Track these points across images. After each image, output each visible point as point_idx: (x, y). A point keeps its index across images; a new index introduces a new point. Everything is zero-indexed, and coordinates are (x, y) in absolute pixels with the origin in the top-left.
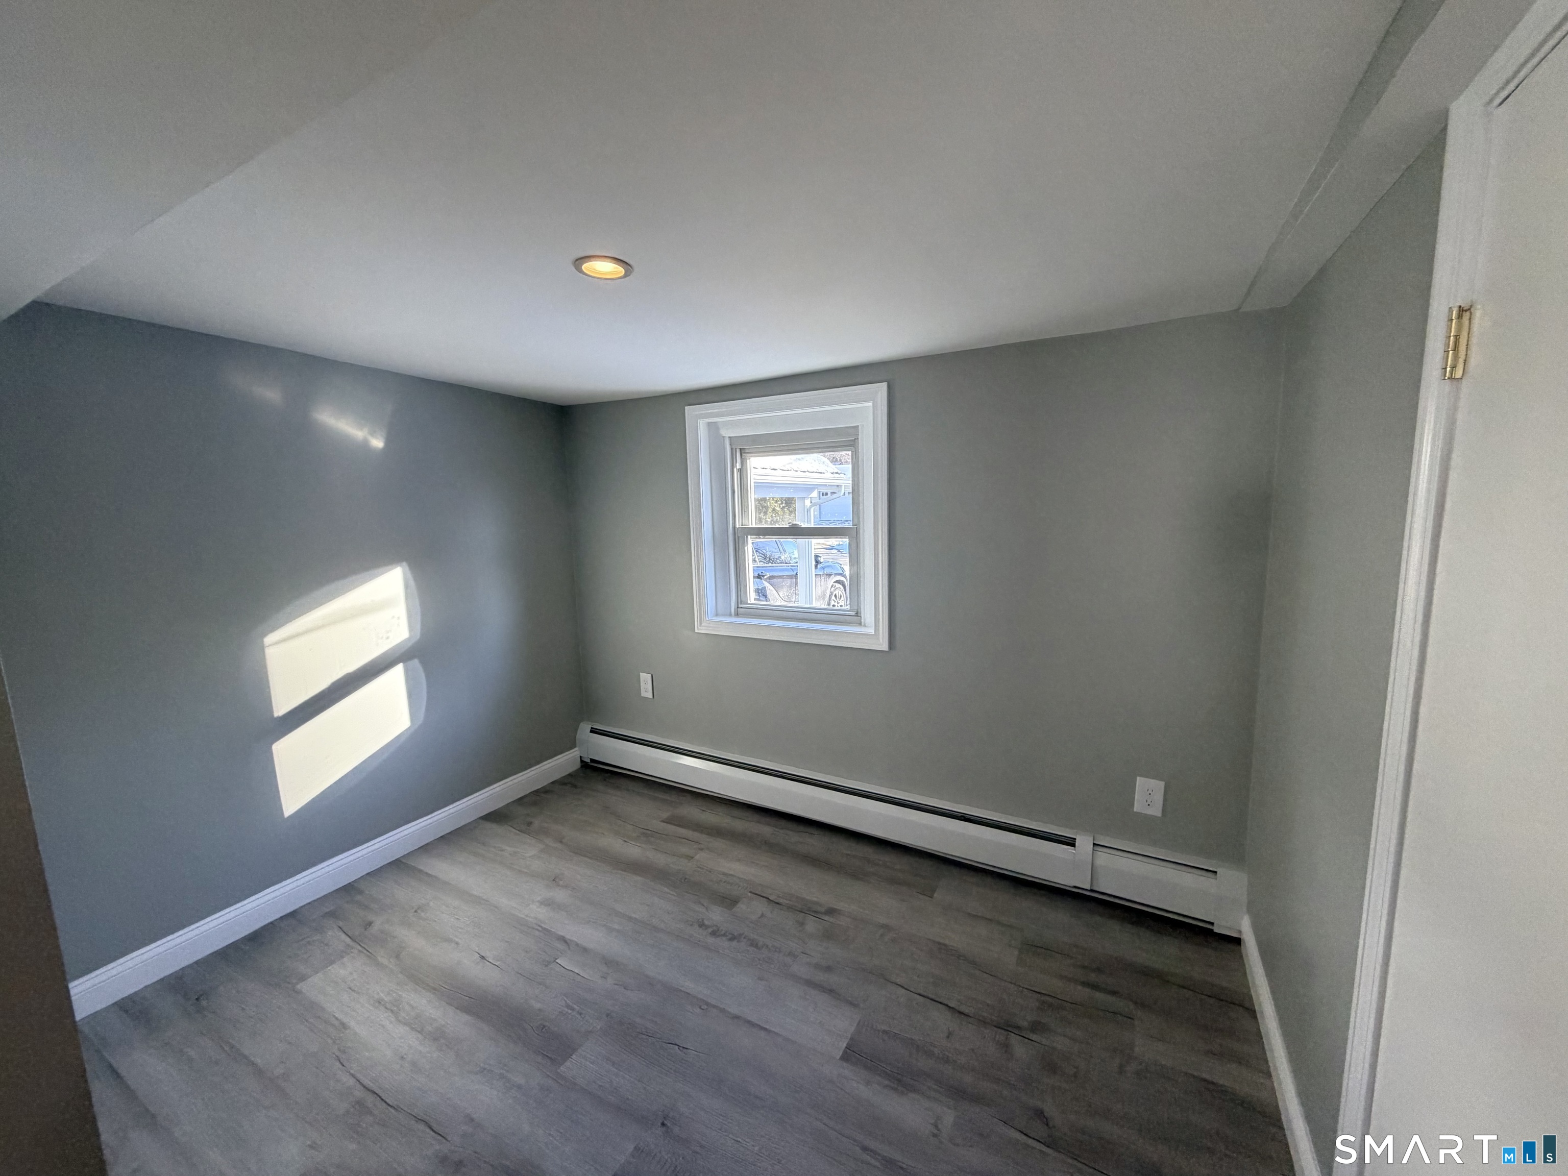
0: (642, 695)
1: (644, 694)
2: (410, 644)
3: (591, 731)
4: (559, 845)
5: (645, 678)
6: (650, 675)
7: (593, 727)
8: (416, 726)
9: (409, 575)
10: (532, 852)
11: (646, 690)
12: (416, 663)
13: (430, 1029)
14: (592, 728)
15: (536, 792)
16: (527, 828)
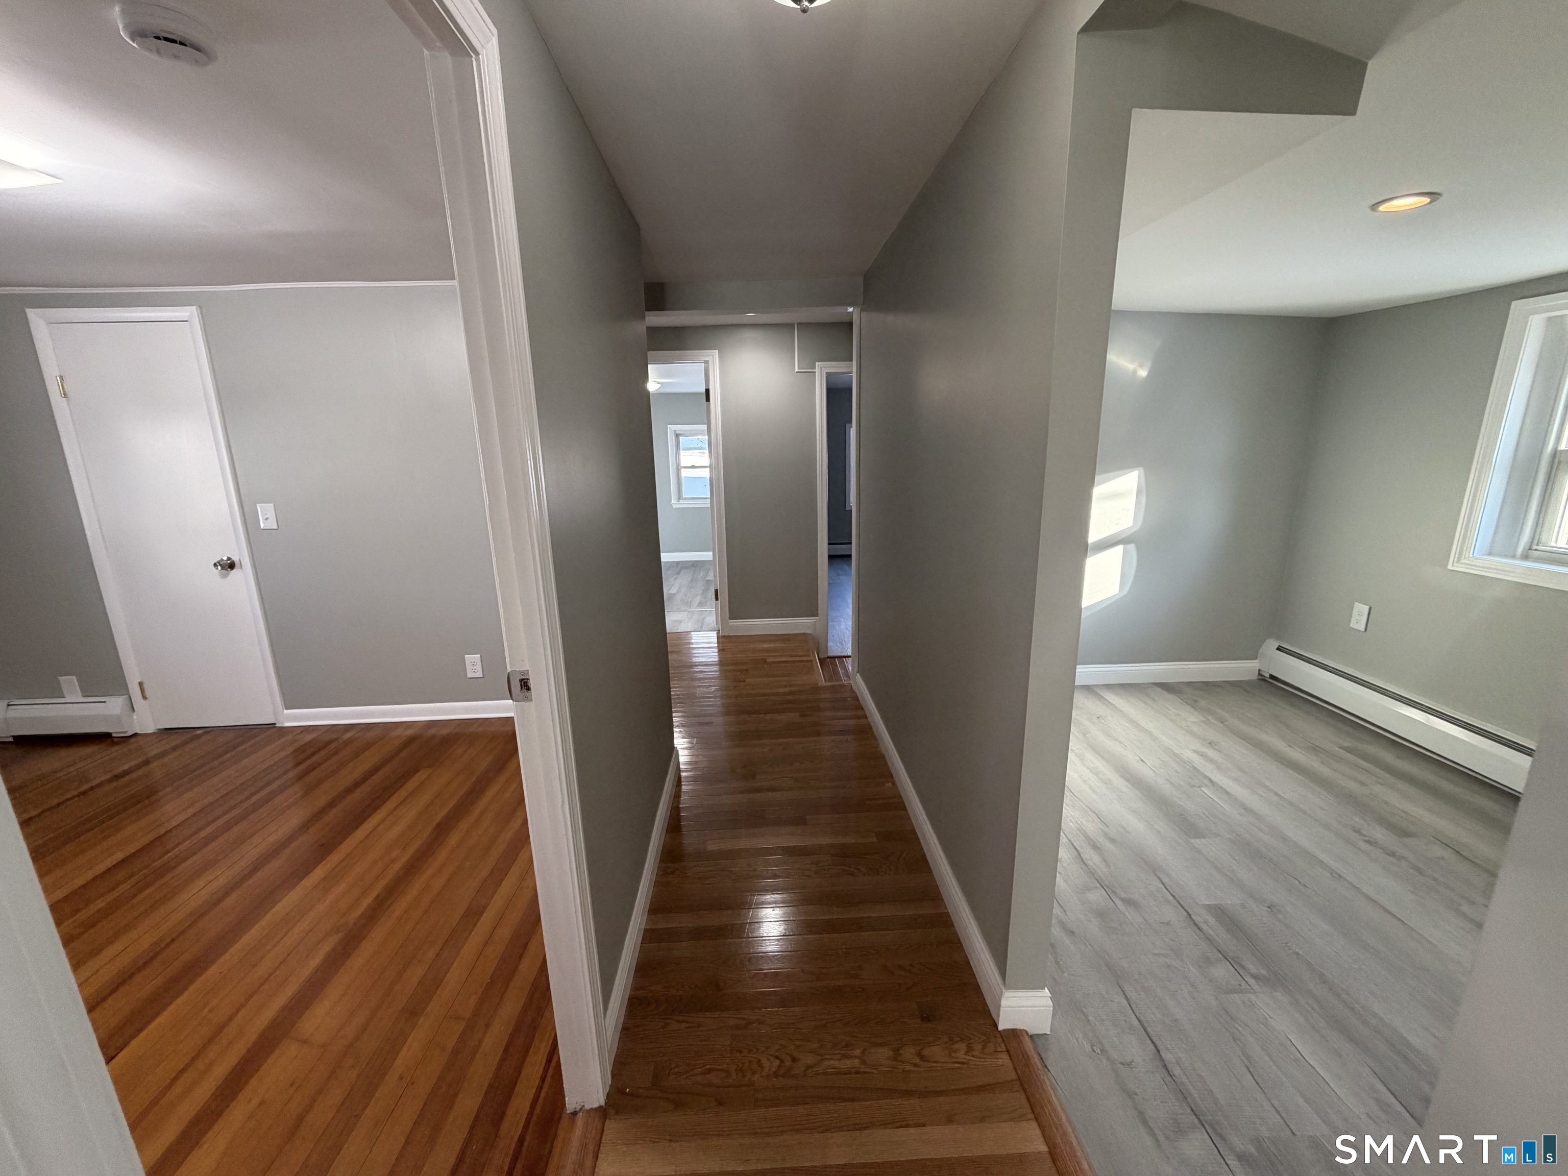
0: (1351, 625)
1: (1353, 625)
2: (1130, 532)
3: (1278, 649)
4: (1221, 725)
5: (1360, 612)
6: (1368, 607)
7: (1281, 645)
8: (1122, 595)
9: (1143, 479)
10: (1193, 719)
11: (1358, 620)
12: (1132, 547)
13: (1103, 777)
14: (1279, 646)
15: (1206, 683)
16: (1193, 704)
